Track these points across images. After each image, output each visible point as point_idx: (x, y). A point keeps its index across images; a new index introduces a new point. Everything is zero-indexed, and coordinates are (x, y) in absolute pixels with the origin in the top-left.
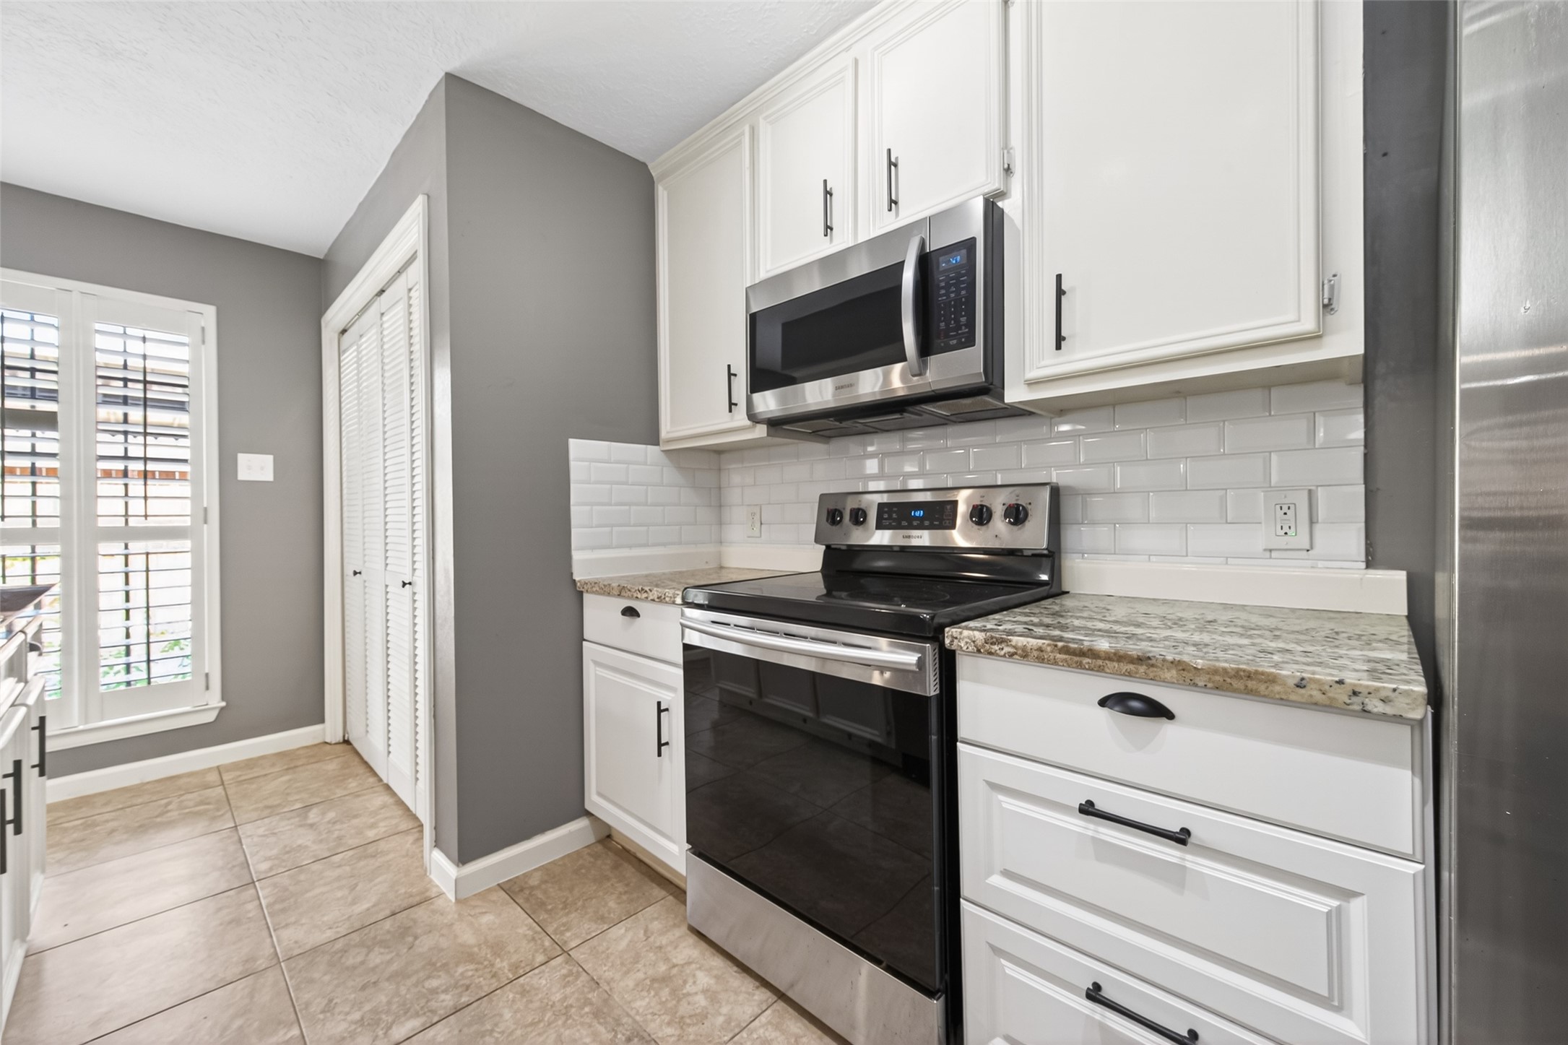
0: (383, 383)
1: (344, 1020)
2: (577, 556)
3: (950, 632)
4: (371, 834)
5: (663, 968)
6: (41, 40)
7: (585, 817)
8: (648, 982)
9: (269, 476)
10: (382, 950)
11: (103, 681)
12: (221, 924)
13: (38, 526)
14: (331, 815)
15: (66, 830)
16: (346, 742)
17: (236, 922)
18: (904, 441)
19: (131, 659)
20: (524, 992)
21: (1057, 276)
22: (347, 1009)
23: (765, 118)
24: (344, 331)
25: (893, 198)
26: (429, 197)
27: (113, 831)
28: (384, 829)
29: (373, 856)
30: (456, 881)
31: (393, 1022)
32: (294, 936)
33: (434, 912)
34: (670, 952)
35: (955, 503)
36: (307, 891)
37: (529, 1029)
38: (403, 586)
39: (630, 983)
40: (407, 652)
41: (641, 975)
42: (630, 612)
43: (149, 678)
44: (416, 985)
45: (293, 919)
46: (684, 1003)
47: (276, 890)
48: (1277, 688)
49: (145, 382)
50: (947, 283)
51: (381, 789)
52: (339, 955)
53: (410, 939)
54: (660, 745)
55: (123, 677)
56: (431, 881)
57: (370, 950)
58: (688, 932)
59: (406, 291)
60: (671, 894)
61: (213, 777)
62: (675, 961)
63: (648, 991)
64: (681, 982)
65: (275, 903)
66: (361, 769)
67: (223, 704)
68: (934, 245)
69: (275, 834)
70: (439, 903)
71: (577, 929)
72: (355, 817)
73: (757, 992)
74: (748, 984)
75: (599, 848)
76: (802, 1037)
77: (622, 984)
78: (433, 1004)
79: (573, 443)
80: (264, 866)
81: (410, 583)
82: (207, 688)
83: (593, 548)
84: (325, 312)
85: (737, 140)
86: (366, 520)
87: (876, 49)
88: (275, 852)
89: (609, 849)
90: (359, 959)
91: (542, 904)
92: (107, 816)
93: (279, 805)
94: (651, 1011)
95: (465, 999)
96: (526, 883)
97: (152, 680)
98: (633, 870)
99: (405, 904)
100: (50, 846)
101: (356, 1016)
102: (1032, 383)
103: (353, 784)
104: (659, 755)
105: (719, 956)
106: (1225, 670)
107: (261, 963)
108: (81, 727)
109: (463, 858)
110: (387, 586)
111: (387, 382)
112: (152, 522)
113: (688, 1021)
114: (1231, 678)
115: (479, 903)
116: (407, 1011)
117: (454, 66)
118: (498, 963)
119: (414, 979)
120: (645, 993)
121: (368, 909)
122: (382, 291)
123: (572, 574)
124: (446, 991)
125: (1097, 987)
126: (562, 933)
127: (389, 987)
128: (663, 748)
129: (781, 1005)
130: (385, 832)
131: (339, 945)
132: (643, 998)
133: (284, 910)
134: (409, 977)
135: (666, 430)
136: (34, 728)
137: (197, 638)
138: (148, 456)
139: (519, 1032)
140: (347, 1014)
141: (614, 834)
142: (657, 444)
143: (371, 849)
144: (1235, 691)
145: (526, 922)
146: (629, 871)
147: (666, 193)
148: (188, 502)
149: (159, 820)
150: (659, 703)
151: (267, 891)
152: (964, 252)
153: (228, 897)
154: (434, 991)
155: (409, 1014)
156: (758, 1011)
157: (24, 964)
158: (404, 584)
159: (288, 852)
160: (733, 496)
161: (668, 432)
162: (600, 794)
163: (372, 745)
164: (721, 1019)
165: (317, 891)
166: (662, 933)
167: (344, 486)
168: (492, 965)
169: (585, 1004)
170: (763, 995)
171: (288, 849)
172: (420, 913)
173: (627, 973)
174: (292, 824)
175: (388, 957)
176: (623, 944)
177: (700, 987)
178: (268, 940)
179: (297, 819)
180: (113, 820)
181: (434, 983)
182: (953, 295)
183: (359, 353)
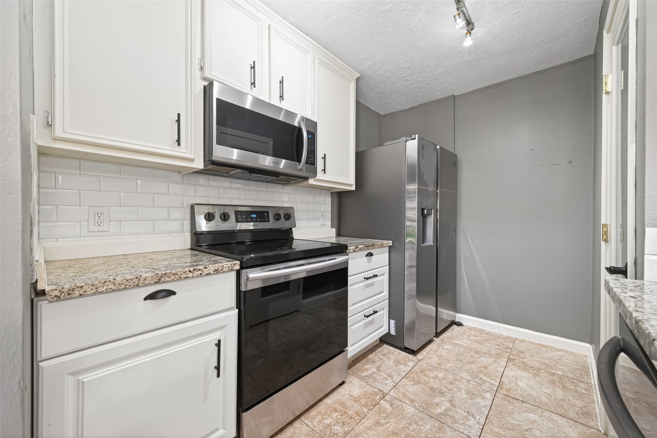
152: (312, 135)
182: (309, 147)
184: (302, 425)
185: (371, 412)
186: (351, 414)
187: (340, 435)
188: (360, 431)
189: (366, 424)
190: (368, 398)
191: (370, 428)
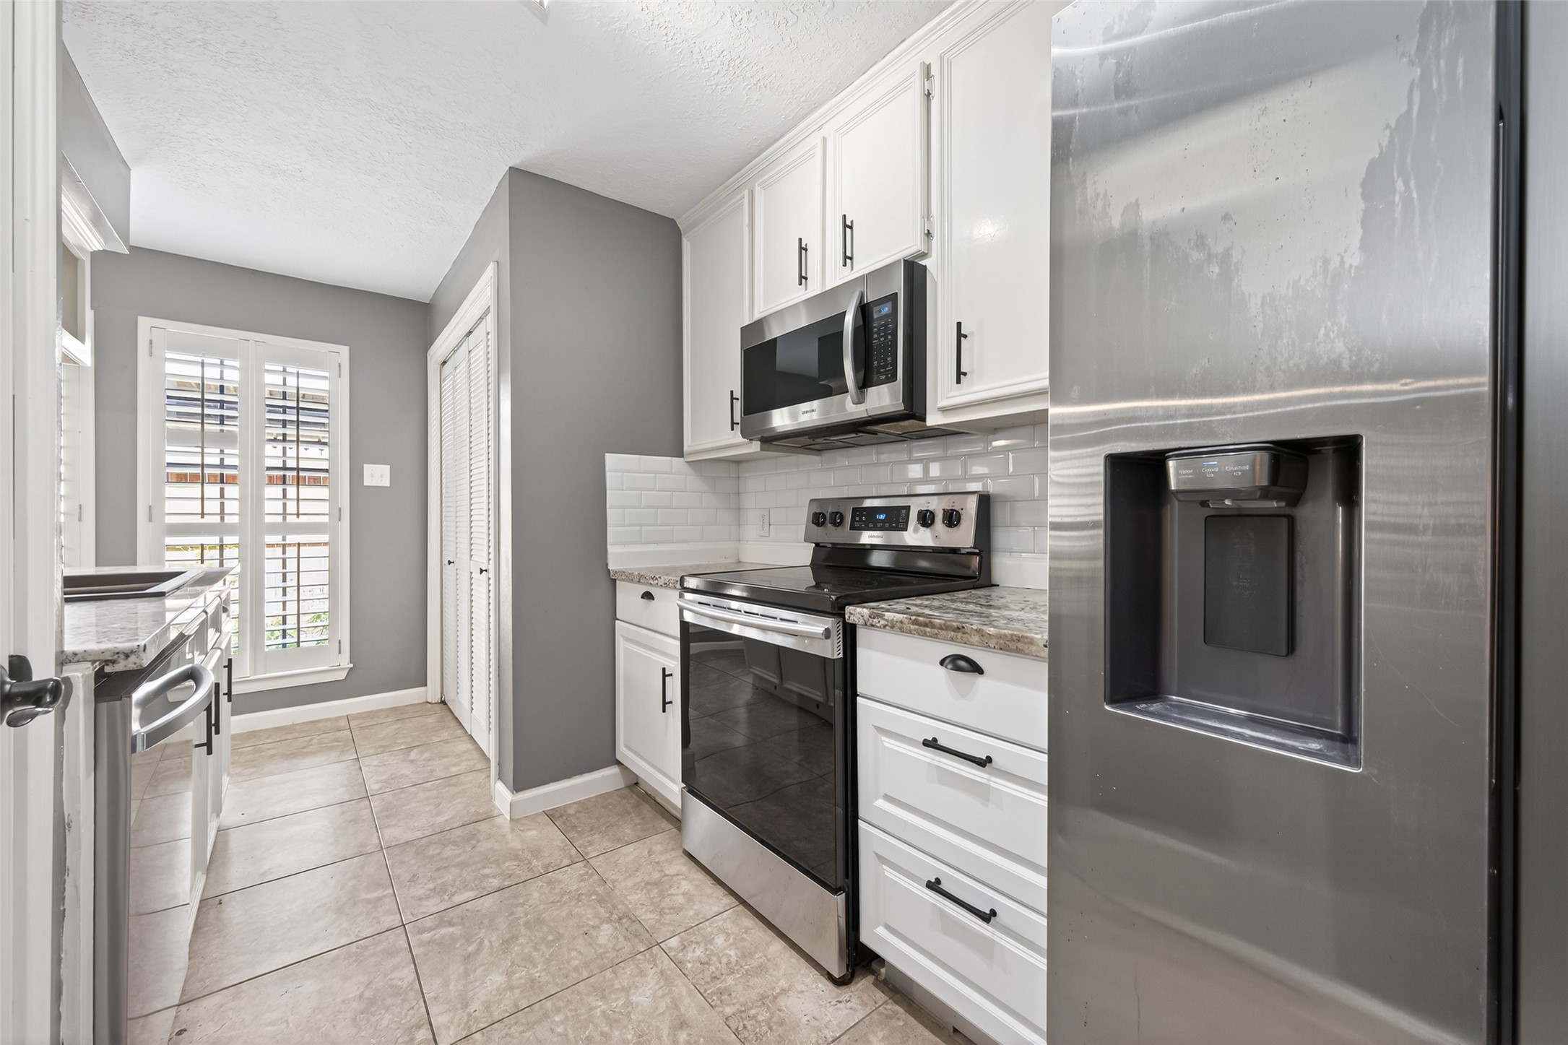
0: (470, 407)
1: (423, 888)
2: (611, 549)
3: (849, 609)
4: (454, 770)
5: (656, 876)
6: (233, 168)
7: (616, 766)
8: (643, 884)
9: (386, 482)
10: (453, 847)
11: (267, 643)
12: (344, 822)
13: (226, 521)
14: (427, 755)
15: (242, 753)
16: (443, 702)
17: (354, 821)
18: (878, 453)
19: (286, 627)
20: (550, 882)
21: (958, 323)
22: (425, 881)
23: (760, 185)
24: (445, 363)
25: (848, 254)
26: (498, 264)
27: (273, 756)
28: (464, 767)
29: (455, 785)
30: (511, 804)
31: (455, 892)
32: (393, 833)
33: (494, 826)
34: (665, 866)
35: (908, 508)
36: (404, 806)
37: (551, 905)
38: (481, 573)
39: (630, 883)
40: (484, 626)
41: (638, 880)
42: (648, 596)
43: (298, 643)
44: (474, 871)
45: (393, 823)
46: (667, 900)
47: (383, 803)
48: (1034, 648)
49: (298, 408)
50: (879, 329)
51: (465, 738)
52: (423, 848)
53: (474, 842)
54: (664, 703)
55: (281, 641)
56: (494, 806)
57: (445, 846)
58: (682, 854)
59: (485, 335)
60: (675, 828)
61: (343, 723)
62: (667, 873)
63: (642, 890)
64: (668, 886)
65: (381, 811)
66: (453, 724)
67: (351, 665)
68: (870, 298)
69: (385, 765)
70: (498, 821)
71: (596, 846)
72: (445, 757)
73: (724, 898)
74: (720, 892)
75: (627, 792)
76: (751, 929)
77: (623, 884)
78: (484, 884)
79: (609, 457)
80: (376, 787)
81: (486, 571)
82: (340, 653)
83: (625, 544)
84: (430, 347)
85: (740, 202)
86: (458, 519)
87: (837, 130)
88: (384, 777)
89: (634, 793)
90: (437, 851)
91: (574, 827)
92: (269, 746)
93: (389, 745)
94: (640, 902)
95: (506, 883)
96: (565, 812)
97: (301, 644)
98: (650, 809)
99: (472, 820)
100: (232, 763)
101: (431, 886)
102: (945, 410)
103: (445, 735)
104: (664, 711)
105: (703, 872)
106: (1006, 635)
107: (370, 848)
108: (251, 678)
109: (518, 787)
110: (471, 573)
111: (473, 407)
112: (303, 519)
113: (667, 911)
114: (1008, 641)
115: (526, 822)
116: (465, 887)
117: (515, 162)
118: (535, 862)
119: (474, 867)
120: (639, 892)
121: (446, 820)
122: (470, 332)
123: (607, 564)
124: (494, 877)
125: (938, 881)
126: (586, 847)
127: (455, 871)
128: (667, 706)
129: (741, 908)
130: (465, 769)
131: (423, 841)
132: (636, 893)
133: (387, 817)
134: (470, 866)
135: (688, 444)
136: (225, 667)
137: (332, 612)
138: (300, 467)
139: (542, 907)
140: (425, 884)
141: (640, 782)
142: (682, 456)
143: (454, 780)
144: (1011, 651)
145: (560, 838)
146: (647, 810)
147: (689, 244)
148: (327, 504)
149: (304, 750)
150: (664, 669)
151: (376, 803)
152: (890, 304)
153: (350, 805)
154: (487, 876)
155: (466, 888)
156: (723, 910)
157: (217, 834)
158: (482, 571)
159: (393, 779)
160: (749, 501)
161: (689, 446)
162: (627, 747)
163: (461, 705)
164: (691, 913)
165: (414, 805)
166: (661, 853)
167: (444, 491)
168: (530, 863)
169: (592, 894)
170: (730, 900)
171: (393, 776)
172: (483, 826)
173: (630, 876)
174: (398, 759)
175: (457, 852)
176: (632, 857)
177: (681, 891)
178: (376, 834)
179: (402, 756)
180: (274, 748)
181: (487, 871)
182: (882, 339)
183: (454, 382)
184: (723, 907)
185: (719, 1021)
186: (725, 980)
187: (681, 954)
188: (677, 986)
189: (687, 1001)
190: (770, 1028)
191: (675, 1004)
